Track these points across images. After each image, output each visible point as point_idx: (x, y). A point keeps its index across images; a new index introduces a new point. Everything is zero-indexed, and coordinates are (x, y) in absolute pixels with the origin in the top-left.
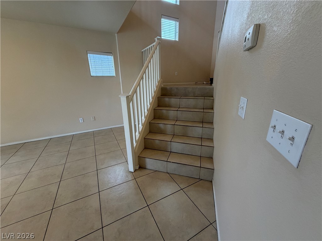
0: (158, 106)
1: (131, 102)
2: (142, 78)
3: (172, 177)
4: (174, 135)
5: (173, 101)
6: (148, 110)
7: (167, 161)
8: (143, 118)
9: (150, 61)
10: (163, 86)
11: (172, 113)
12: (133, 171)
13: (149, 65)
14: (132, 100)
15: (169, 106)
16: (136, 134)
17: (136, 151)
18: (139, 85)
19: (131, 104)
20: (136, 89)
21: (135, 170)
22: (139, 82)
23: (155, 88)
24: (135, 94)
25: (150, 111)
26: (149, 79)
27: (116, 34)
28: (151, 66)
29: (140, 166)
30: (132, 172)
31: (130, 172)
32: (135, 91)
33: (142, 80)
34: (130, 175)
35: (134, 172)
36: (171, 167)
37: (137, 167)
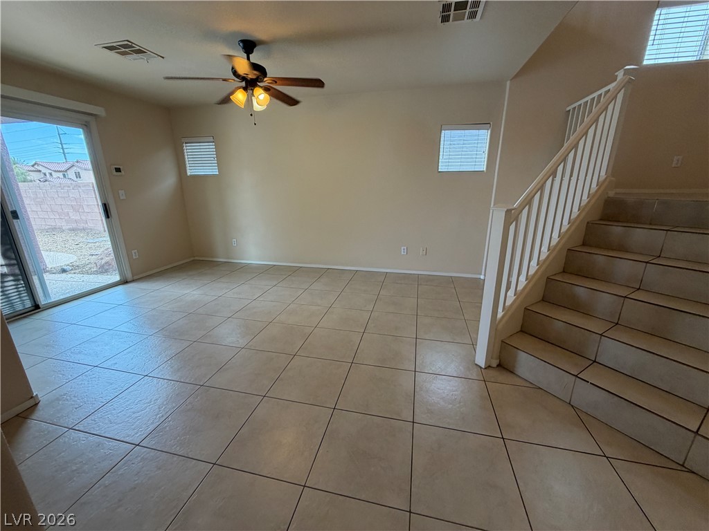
0: (584, 244)
1: (514, 223)
2: (554, 174)
3: (582, 418)
4: (617, 324)
5: (639, 236)
6: (551, 248)
7: (576, 376)
8: (534, 263)
9: (586, 133)
10: (611, 194)
11: (625, 267)
12: (483, 367)
13: (581, 143)
14: (517, 219)
15: (622, 248)
16: (509, 293)
17: (500, 327)
18: (542, 188)
19: (512, 228)
20: (532, 194)
21: (488, 367)
22: (542, 182)
23: (585, 197)
24: (527, 207)
25: (555, 252)
26: (571, 176)
27: (508, 83)
28: (585, 146)
29: (502, 363)
30: (481, 368)
31: (476, 365)
32: (528, 202)
33: (551, 178)
34: (476, 370)
35: (486, 368)
36: (586, 396)
37: (495, 363)
